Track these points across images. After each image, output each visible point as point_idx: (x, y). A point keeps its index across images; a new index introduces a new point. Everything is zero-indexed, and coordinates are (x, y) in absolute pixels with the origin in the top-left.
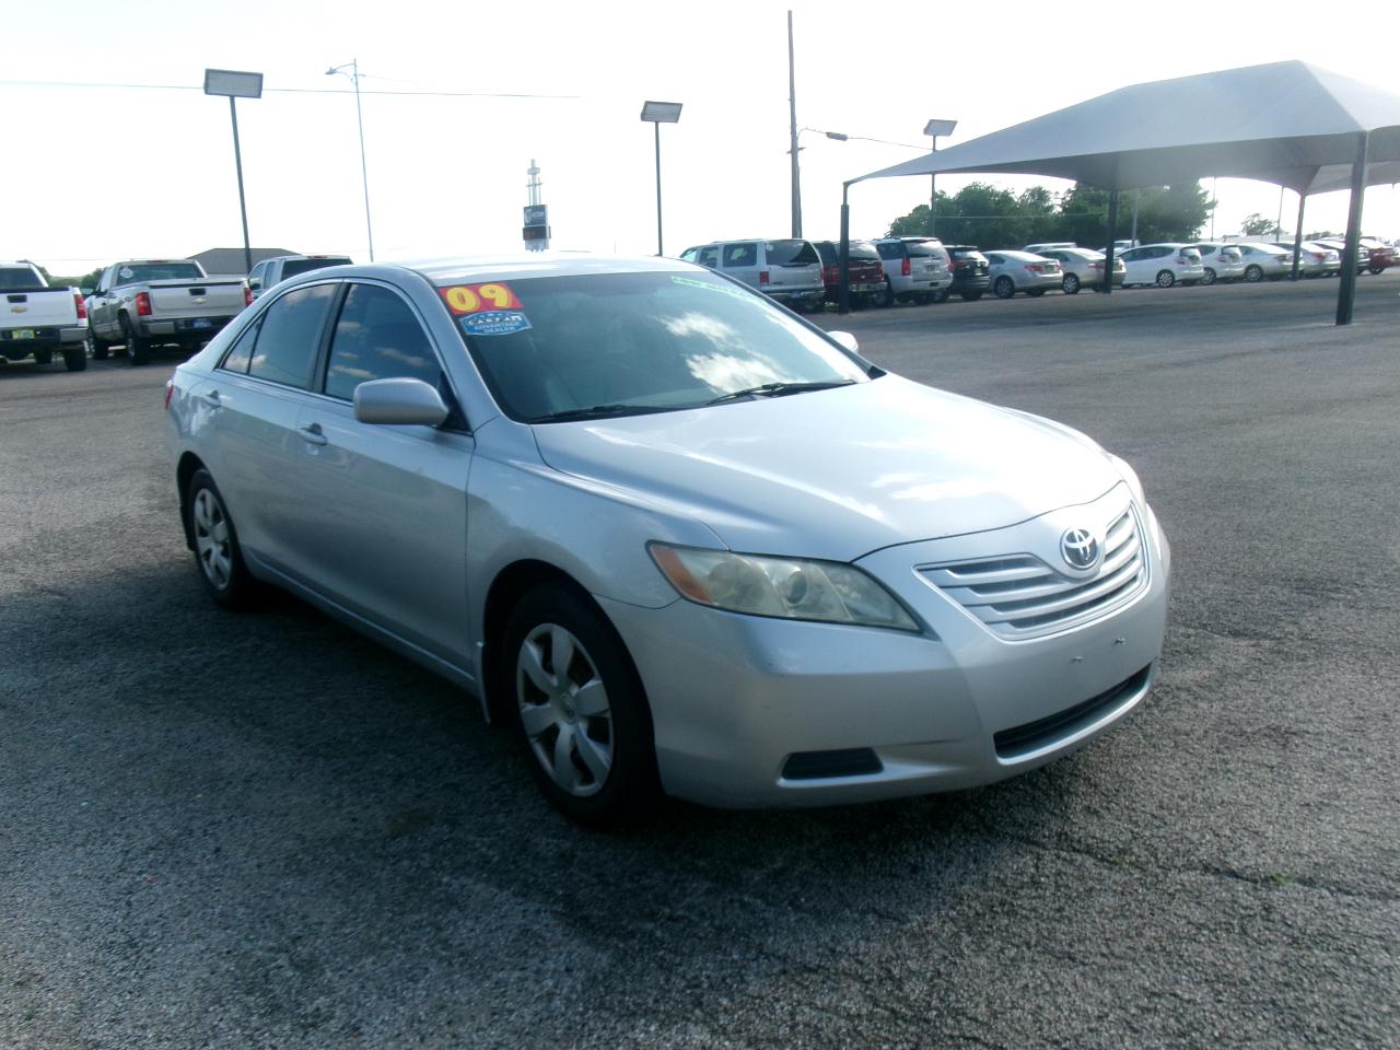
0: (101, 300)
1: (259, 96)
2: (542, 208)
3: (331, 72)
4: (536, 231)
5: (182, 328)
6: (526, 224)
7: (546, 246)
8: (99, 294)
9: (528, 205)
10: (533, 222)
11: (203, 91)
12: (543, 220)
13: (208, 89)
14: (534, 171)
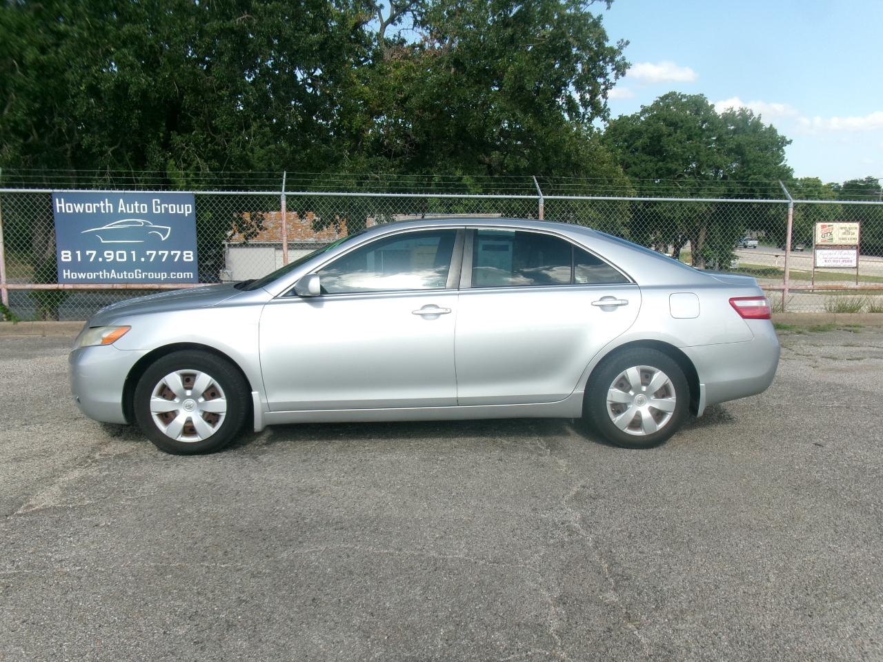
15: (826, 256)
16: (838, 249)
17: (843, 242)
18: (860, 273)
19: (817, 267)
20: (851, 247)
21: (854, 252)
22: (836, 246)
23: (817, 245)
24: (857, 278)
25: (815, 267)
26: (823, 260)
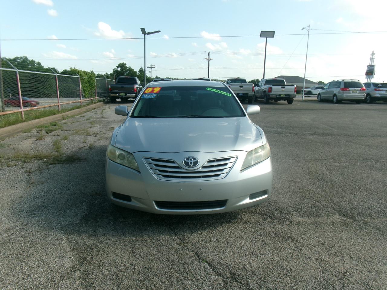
0: (258, 88)
1: (273, 37)
2: (373, 66)
3: (303, 29)
4: (370, 72)
5: (278, 96)
6: (367, 70)
7: (372, 77)
8: (258, 86)
9: (369, 65)
10: (370, 70)
11: (260, 36)
12: (373, 69)
13: (261, 36)
14: (373, 54)
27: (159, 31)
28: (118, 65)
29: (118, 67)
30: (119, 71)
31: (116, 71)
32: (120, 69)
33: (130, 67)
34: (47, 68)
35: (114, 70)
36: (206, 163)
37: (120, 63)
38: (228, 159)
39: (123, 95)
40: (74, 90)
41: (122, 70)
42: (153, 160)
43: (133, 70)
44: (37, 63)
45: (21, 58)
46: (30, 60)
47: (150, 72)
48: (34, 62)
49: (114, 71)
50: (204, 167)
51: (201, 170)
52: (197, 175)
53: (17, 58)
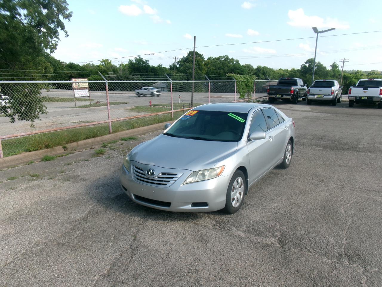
15: (78, 92)
16: (82, 89)
17: (84, 86)
18: (91, 98)
19: (76, 97)
20: (86, 88)
21: (87, 90)
22: (81, 88)
23: (74, 88)
24: (90, 100)
25: (75, 97)
26: (77, 94)
27: (334, 29)
28: (307, 60)
29: (306, 63)
30: (307, 66)
31: (304, 67)
32: (308, 64)
33: (319, 62)
34: (245, 64)
35: (302, 65)
36: (161, 174)
37: (309, 59)
38: (176, 174)
39: (280, 96)
40: (264, 86)
41: (309, 66)
42: (136, 167)
43: (322, 65)
44: (236, 61)
45: (224, 57)
46: (230, 59)
47: (342, 66)
48: (234, 60)
49: (302, 67)
50: (159, 177)
51: (156, 178)
52: (153, 182)
53: (221, 57)
